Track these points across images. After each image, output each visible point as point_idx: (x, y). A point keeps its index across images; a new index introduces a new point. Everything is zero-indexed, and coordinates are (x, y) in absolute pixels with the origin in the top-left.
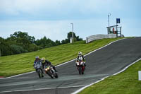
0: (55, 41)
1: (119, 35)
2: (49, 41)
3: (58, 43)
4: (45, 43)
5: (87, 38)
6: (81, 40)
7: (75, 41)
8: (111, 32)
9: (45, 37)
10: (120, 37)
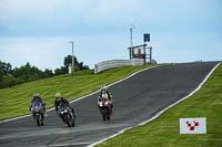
0: (43, 70)
1: (147, 60)
2: (35, 70)
3: (48, 74)
4: (28, 73)
5: (96, 66)
6: (86, 68)
7: (76, 70)
8: (135, 56)
9: (28, 65)
10: (149, 63)
